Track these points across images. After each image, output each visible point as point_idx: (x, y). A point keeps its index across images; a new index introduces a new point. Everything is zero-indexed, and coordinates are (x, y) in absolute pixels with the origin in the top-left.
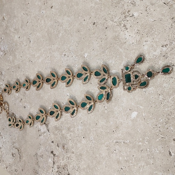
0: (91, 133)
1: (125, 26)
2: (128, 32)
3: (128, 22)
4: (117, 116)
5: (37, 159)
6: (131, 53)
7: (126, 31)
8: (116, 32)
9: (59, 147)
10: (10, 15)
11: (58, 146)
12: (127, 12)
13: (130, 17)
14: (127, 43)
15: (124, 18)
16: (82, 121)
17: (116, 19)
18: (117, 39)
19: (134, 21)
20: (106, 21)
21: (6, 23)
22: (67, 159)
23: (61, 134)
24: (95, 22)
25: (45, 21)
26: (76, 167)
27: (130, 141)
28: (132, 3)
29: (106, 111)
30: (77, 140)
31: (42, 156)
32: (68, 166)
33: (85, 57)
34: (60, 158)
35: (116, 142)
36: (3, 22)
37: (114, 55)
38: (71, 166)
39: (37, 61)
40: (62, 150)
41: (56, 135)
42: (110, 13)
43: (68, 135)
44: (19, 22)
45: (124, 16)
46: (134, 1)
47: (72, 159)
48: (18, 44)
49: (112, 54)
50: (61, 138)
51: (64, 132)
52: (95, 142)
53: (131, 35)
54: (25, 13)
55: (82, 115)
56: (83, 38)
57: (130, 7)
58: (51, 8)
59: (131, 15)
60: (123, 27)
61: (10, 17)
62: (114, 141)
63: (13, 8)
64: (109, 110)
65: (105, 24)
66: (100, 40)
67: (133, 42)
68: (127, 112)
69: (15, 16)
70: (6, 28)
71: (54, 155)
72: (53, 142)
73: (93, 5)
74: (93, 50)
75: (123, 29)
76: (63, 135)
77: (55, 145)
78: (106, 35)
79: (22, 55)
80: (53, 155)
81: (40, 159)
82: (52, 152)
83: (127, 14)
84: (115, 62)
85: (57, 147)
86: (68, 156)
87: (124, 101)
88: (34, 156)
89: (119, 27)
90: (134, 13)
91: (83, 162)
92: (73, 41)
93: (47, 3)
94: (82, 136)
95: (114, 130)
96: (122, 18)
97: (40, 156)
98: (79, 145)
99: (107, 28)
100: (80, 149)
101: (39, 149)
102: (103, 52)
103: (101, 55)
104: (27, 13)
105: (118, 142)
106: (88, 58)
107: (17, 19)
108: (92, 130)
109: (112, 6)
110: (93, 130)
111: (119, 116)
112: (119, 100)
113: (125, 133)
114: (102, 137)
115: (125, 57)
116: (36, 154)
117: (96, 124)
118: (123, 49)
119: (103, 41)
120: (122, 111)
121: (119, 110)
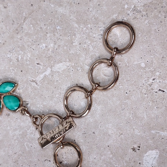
6: (91, 9)
37: (46, 29)
49: (41, 28)
68: (127, 159)
84: (55, 44)
87: (110, 132)
102: (17, 30)
103: (15, 40)
112: (97, 133)
115: (77, 23)
118: (66, 6)
119: (9, 4)
120: (112, 158)
121: (104, 160)
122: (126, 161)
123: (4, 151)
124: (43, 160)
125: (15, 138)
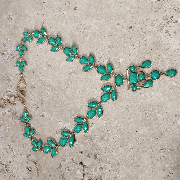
0: (130, 141)
1: (167, 31)
2: (171, 38)
3: (171, 28)
4: (161, 123)
5: (62, 172)
6: (175, 60)
7: (169, 37)
8: (157, 37)
9: (90, 157)
10: (18, 14)
11: (88, 156)
12: (169, 17)
13: (173, 23)
14: (171, 49)
15: (166, 24)
16: (118, 129)
17: (157, 24)
18: (159, 45)
19: (178, 27)
20: (145, 26)
21: (14, 23)
22: (101, 169)
23: (92, 143)
24: (132, 26)
25: (66, 23)
26: (112, 177)
27: (177, 148)
28: (175, 9)
29: (148, 119)
30: (113, 149)
31: (68, 168)
32: (103, 177)
33: (121, 62)
34: (92, 169)
35: (161, 150)
36: (9, 22)
37: (155, 61)
38: (106, 177)
39: (58, 66)
40: (95, 160)
41: (86, 144)
42: (149, 18)
43: (101, 144)
44: (31, 23)
45: (166, 21)
46: (177, 7)
47: (107, 169)
48: (31, 47)
49: (153, 60)
50: (92, 148)
51: (95, 141)
52: (135, 150)
53: (175, 41)
54: (40, 13)
55: (118, 123)
56: (117, 43)
57: (172, 13)
58: (76, 9)
59: (174, 21)
60: (165, 32)
61: (19, 17)
62: (159, 149)
63: (23, 6)
64: (151, 117)
65: (144, 28)
66: (138, 45)
67: (178, 48)
69: (26, 16)
70: (13, 28)
71: (84, 166)
72: (81, 152)
73: (129, 8)
74: (130, 55)
75: (166, 34)
76: (94, 144)
77: (85, 155)
78: (145, 41)
79: (36, 59)
80: (82, 166)
81: (65, 172)
82: (81, 163)
83: (169, 20)
85: (88, 158)
86: (102, 166)
87: (169, 108)
88: (57, 168)
89: (160, 33)
90: (178, 19)
91: (121, 172)
92: (104, 45)
93: (69, 3)
94: (119, 145)
95: (158, 137)
96: (163, 23)
97: (65, 168)
98: (115, 154)
99: (146, 33)
100: (116, 158)
101: (64, 161)
102: (142, 57)
104: (42, 12)
105: (163, 150)
106: (123, 64)
107: (29, 19)
108: (131, 138)
109: (152, 11)
110: (133, 138)
111: (163, 123)
112: (163, 107)
113: (171, 140)
114: (144, 145)
115: (168, 63)
116: (60, 166)
117: (136, 132)
118: (166, 55)
119: (142, 46)
120: (167, 117)
121: (163, 117)
122: (172, 120)
123: (123, 103)
124: (138, 111)
125: (129, 99)
